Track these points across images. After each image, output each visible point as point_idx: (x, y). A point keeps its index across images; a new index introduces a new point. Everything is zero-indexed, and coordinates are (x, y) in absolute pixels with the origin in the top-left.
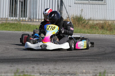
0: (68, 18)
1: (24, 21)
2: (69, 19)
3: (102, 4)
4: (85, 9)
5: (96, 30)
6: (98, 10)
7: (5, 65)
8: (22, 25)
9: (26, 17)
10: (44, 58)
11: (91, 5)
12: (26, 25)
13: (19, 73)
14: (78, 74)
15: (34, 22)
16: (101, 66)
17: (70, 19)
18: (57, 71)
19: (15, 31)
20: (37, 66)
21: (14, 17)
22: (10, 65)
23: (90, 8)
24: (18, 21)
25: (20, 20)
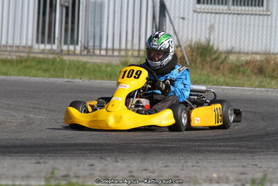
0: (177, 47)
1: (71, 53)
2: (179, 49)
3: (261, 15)
4: (219, 24)
5: (246, 78)
6: (251, 29)
7: (24, 160)
8: (66, 64)
9: (77, 44)
10: (118, 144)
11: (235, 16)
12: (77, 63)
13: (57, 179)
14: (200, 184)
15: (95, 57)
16: (256, 165)
17: (182, 51)
18: (148, 175)
19: (49, 77)
20: (102, 163)
21: (49, 43)
22: (36, 160)
23: (230, 22)
24: (56, 54)
25: (62, 51)
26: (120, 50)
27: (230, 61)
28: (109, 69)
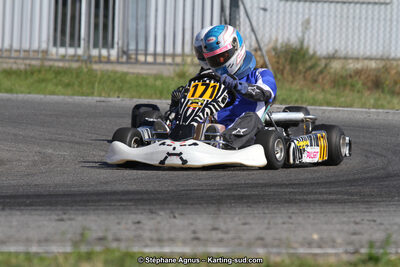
0: (256, 50)
1: (103, 59)
2: (259, 53)
3: (375, 3)
4: (316, 17)
5: (356, 95)
6: (363, 25)
7: (41, 215)
8: (96, 76)
9: (113, 47)
10: (174, 192)
11: (339, 5)
12: (112, 75)
13: (88, 243)
14: (295, 248)
15: (138, 66)
16: (375, 221)
17: (262, 56)
18: (220, 236)
19: (73, 95)
20: (153, 219)
21: (71, 45)
22: (58, 215)
23: (332, 13)
24: (82, 61)
25: (90, 57)
26: (174, 56)
27: (332, 71)
28: (159, 83)
